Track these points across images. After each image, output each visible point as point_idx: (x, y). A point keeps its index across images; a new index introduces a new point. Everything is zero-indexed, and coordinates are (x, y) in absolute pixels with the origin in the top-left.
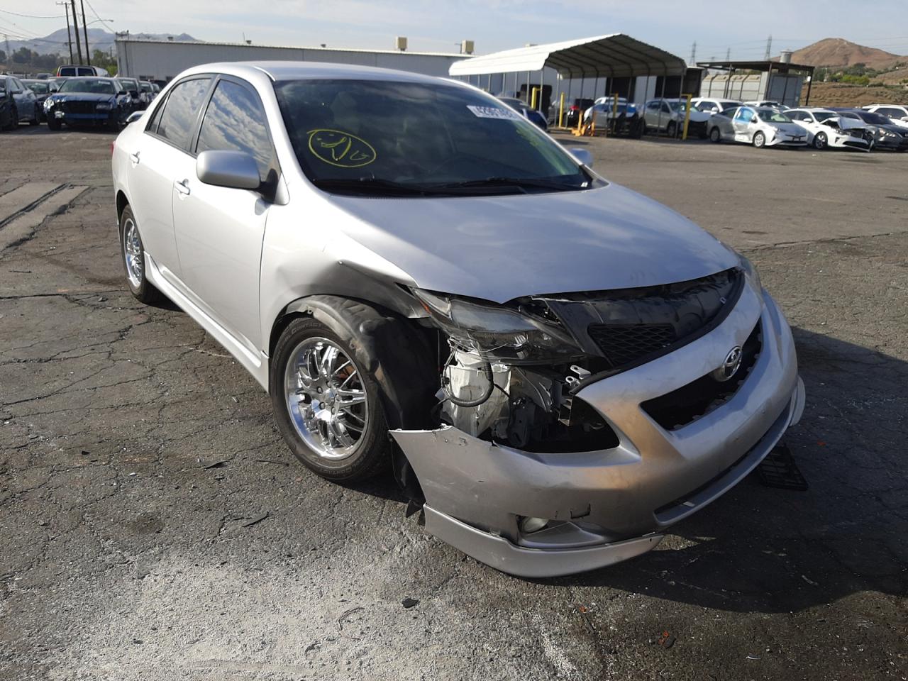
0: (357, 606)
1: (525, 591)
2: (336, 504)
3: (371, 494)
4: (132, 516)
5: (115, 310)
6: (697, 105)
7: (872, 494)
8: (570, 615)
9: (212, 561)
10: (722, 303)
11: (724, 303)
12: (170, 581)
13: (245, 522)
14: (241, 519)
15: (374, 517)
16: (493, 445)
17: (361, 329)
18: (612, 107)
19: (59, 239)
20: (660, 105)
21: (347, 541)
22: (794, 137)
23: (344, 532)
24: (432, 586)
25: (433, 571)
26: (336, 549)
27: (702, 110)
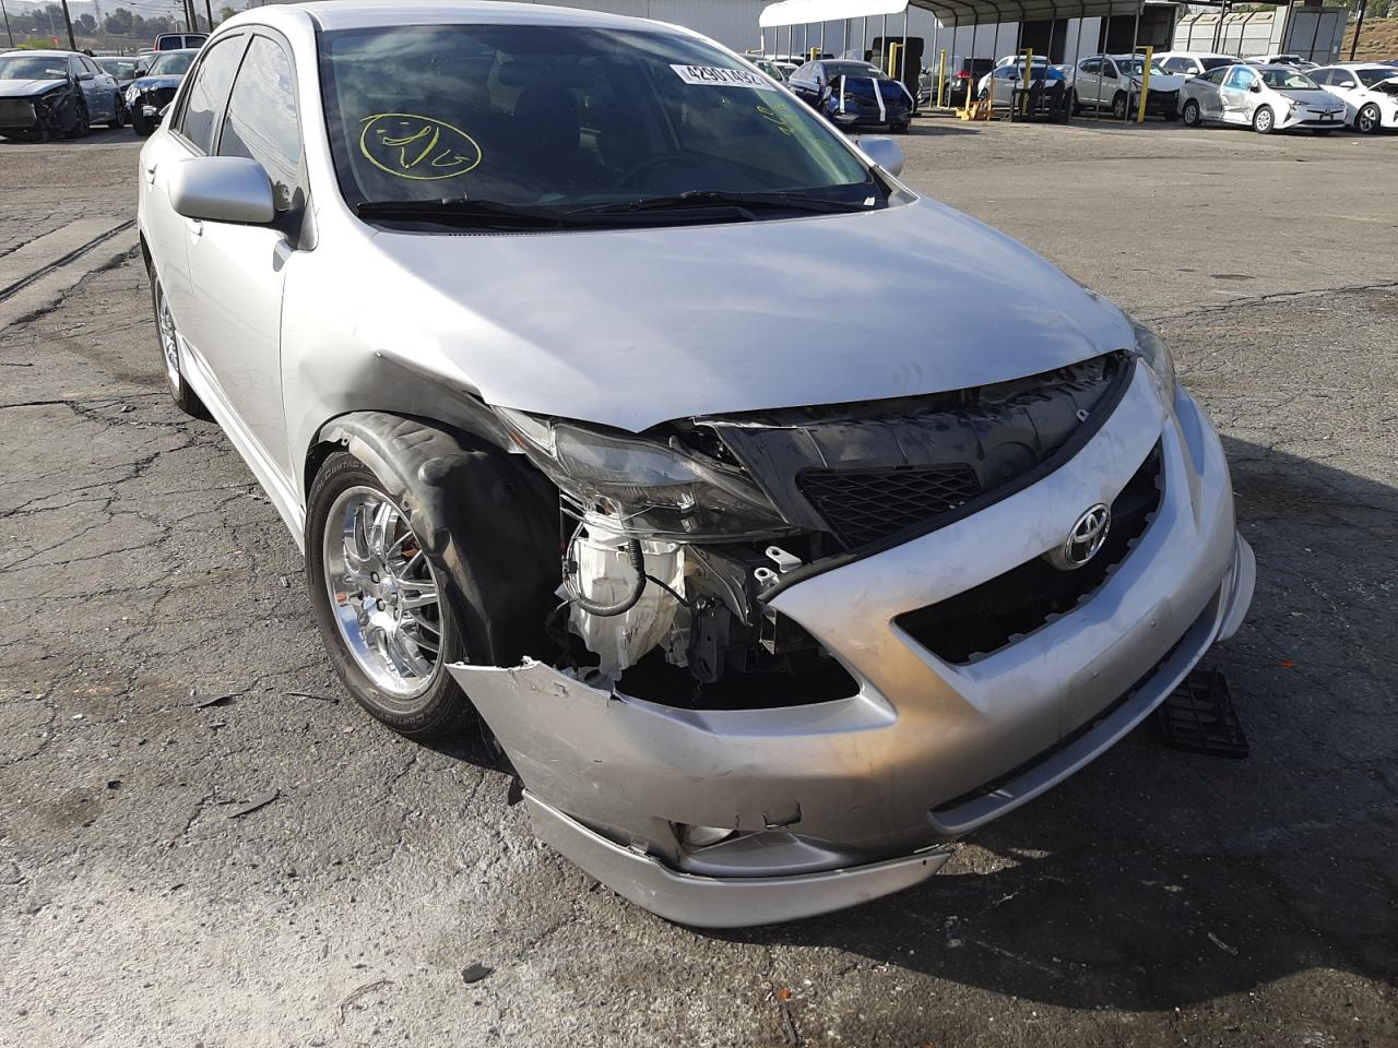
0: (380, 977)
1: (690, 953)
2: (399, 777)
3: (462, 759)
4: (55, 794)
5: (141, 427)
6: (1162, 64)
7: (1369, 765)
8: (760, 1005)
9: (160, 882)
10: (1080, 421)
11: (1083, 419)
12: (78, 919)
13: (236, 809)
14: (231, 802)
15: (458, 802)
16: (613, 698)
17: (422, 473)
18: (1023, 70)
19: (97, 310)
20: (1100, 65)
21: (399, 848)
22: (1323, 114)
23: (398, 831)
24: (525, 940)
25: (534, 910)
26: (374, 864)
27: (1171, 73)
